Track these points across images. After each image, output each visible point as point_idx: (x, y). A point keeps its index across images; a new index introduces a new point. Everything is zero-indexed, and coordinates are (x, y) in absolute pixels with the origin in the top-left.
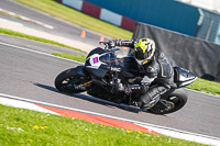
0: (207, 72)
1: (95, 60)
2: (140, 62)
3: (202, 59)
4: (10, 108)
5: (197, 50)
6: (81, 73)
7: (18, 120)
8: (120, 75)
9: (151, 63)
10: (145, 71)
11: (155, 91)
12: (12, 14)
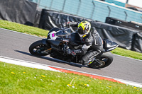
0: (28, 20)
1: (53, 35)
2: (81, 36)
3: (24, 12)
5: (21, 7)
6: (45, 43)
8: (69, 44)
9: (88, 36)
10: (84, 42)
11: (91, 54)
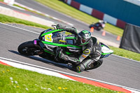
4: (44, 75)
7: (48, 83)
12: (47, 15)
